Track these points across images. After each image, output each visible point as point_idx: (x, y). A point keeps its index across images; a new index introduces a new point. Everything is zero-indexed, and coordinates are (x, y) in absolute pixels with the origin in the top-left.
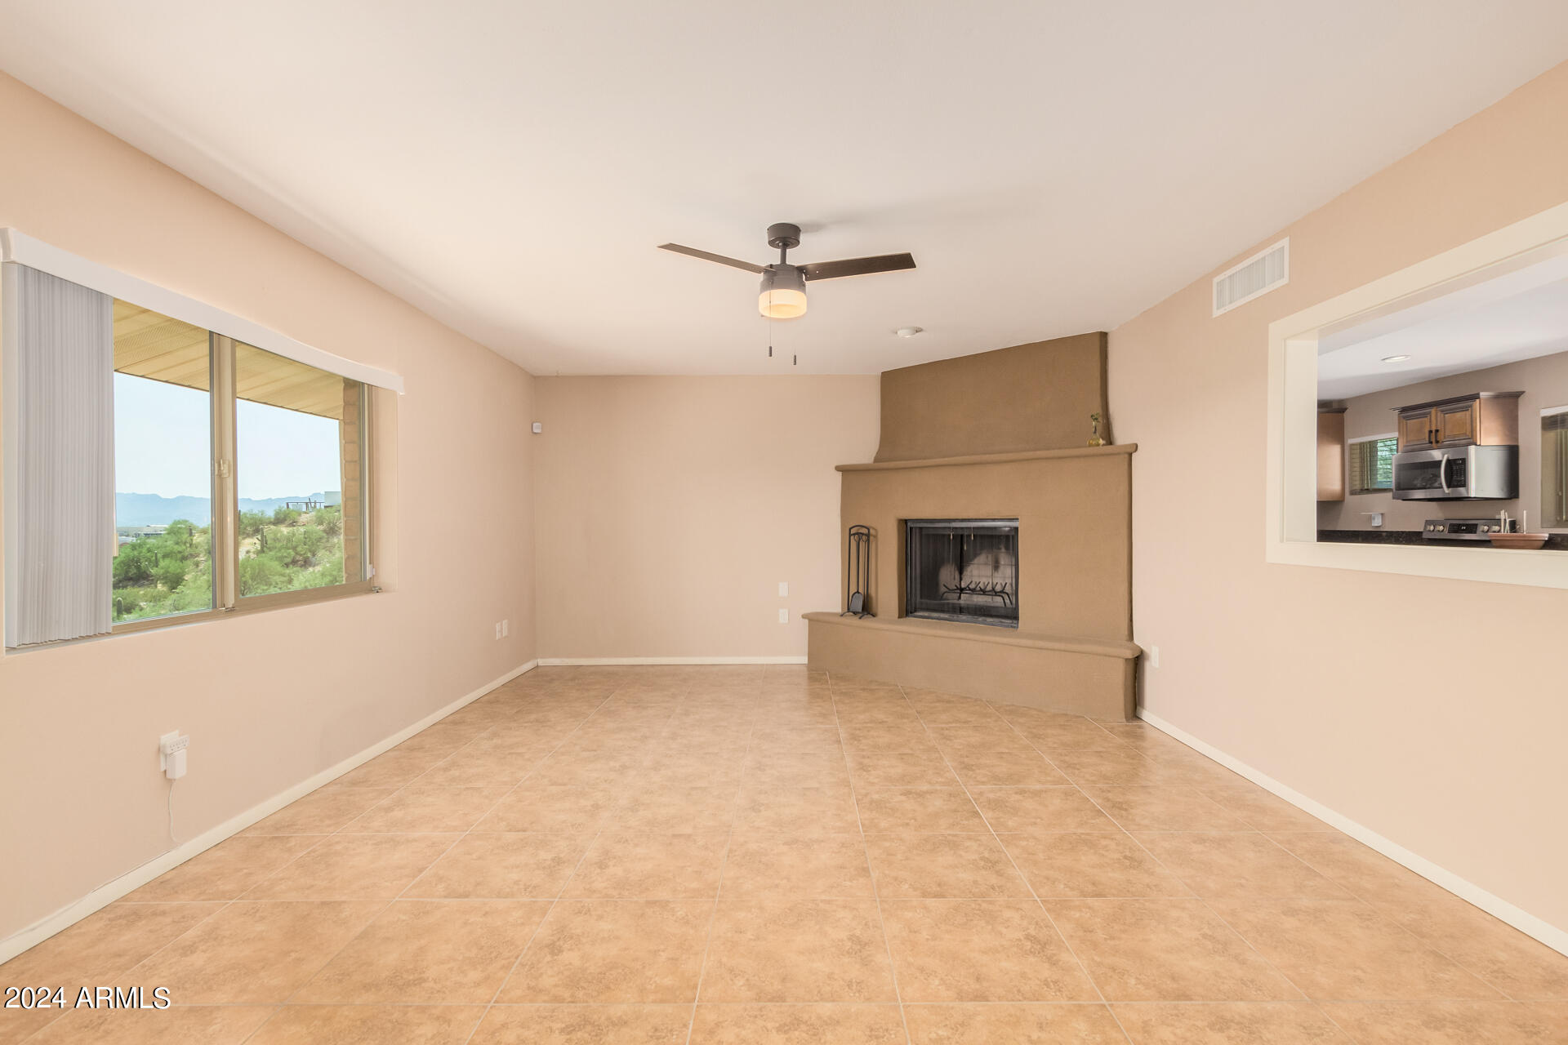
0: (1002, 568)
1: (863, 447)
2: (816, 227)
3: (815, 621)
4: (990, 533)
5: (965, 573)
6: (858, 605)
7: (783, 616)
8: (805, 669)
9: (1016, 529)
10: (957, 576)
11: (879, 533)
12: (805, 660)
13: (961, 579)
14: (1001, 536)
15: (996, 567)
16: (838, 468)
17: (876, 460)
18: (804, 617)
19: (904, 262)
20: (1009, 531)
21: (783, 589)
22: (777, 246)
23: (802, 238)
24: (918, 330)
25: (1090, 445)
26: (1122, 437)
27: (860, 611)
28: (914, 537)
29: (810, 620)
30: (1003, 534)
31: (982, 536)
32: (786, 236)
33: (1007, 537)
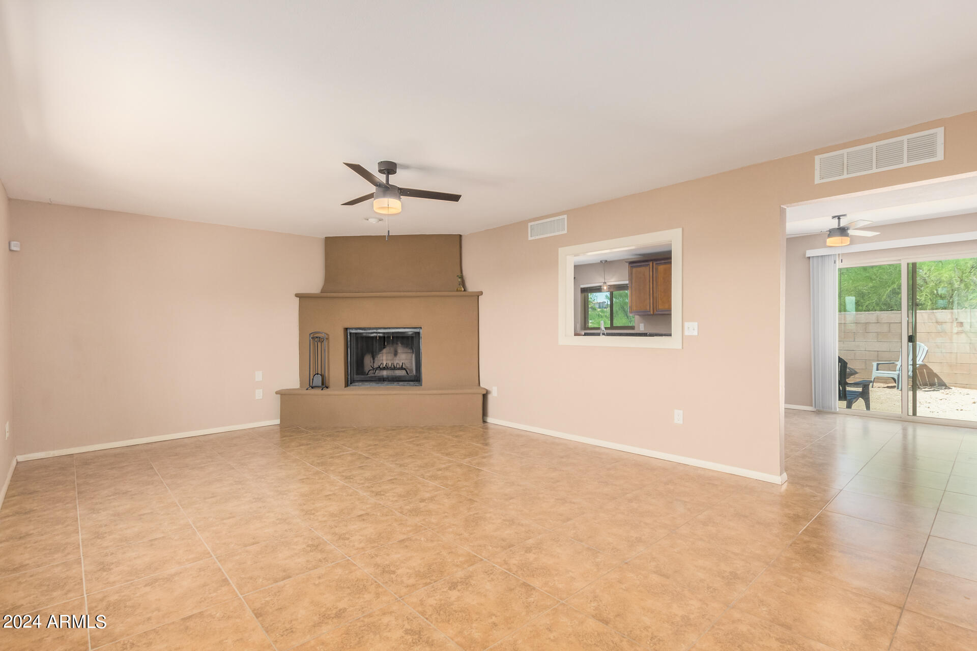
0: (399, 355)
1: (314, 282)
2: (406, 167)
3: (285, 396)
4: (401, 335)
5: (376, 359)
6: (318, 380)
7: (259, 394)
8: (279, 428)
9: (419, 333)
10: (372, 361)
11: (330, 336)
12: (278, 422)
13: (374, 362)
14: (408, 337)
15: (396, 354)
16: (297, 295)
17: (322, 291)
18: (277, 393)
19: (455, 198)
20: (412, 334)
21: (259, 376)
22: (384, 173)
23: (398, 170)
24: (380, 220)
25: (457, 291)
26: (471, 287)
27: (320, 385)
28: (352, 338)
29: (281, 395)
30: (408, 335)
31: (397, 337)
32: (389, 168)
33: (412, 337)
